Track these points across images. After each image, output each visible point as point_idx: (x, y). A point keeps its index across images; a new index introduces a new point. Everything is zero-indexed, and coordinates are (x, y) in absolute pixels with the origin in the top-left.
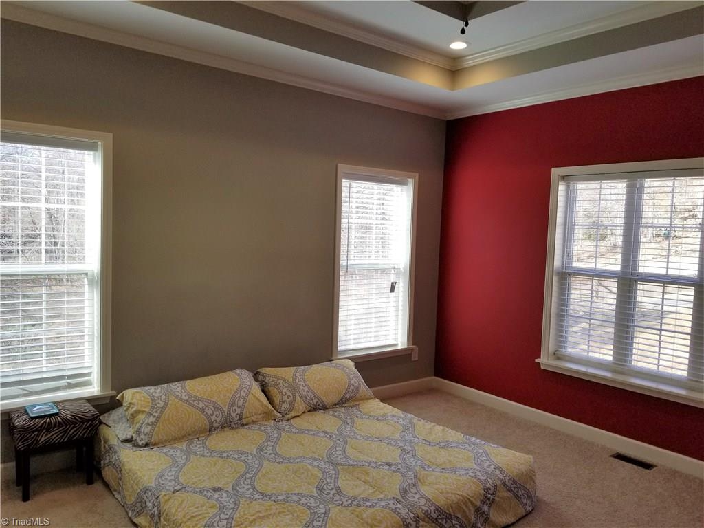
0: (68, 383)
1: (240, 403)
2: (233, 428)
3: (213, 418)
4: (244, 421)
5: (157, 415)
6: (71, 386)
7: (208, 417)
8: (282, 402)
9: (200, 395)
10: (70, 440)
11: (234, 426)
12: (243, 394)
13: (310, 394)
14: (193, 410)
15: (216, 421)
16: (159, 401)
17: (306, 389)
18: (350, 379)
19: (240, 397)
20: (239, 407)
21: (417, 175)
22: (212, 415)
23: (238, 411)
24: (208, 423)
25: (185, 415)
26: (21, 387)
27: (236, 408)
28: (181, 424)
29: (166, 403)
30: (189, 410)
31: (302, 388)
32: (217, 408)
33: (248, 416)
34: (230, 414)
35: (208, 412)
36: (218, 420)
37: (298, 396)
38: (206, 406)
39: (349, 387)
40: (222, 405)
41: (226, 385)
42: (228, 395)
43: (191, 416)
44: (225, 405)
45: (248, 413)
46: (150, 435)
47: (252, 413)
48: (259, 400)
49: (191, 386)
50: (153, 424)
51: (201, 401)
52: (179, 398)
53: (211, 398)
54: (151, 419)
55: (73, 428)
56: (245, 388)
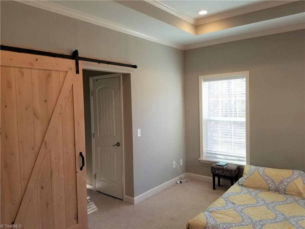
1: (285, 184)
2: (280, 193)
3: (270, 185)
4: (286, 193)
5: (248, 176)
6: (239, 160)
7: (268, 184)
9: (268, 174)
10: (224, 175)
11: (281, 193)
12: (289, 180)
14: (262, 179)
15: (271, 187)
16: (251, 172)
19: (286, 181)
20: (285, 185)
22: (270, 184)
23: (284, 187)
24: (267, 187)
25: (258, 180)
29: (253, 173)
30: (260, 178)
32: (273, 182)
34: (279, 186)
35: (268, 182)
36: (273, 187)
38: (268, 179)
40: (276, 182)
41: (282, 174)
42: (281, 178)
43: (260, 181)
44: (277, 182)
45: (289, 190)
46: (243, 182)
47: (291, 190)
48: (296, 186)
49: (268, 170)
50: (246, 179)
51: (267, 176)
52: (259, 173)
53: (272, 177)
54: (246, 177)
55: (225, 172)
56: (291, 178)
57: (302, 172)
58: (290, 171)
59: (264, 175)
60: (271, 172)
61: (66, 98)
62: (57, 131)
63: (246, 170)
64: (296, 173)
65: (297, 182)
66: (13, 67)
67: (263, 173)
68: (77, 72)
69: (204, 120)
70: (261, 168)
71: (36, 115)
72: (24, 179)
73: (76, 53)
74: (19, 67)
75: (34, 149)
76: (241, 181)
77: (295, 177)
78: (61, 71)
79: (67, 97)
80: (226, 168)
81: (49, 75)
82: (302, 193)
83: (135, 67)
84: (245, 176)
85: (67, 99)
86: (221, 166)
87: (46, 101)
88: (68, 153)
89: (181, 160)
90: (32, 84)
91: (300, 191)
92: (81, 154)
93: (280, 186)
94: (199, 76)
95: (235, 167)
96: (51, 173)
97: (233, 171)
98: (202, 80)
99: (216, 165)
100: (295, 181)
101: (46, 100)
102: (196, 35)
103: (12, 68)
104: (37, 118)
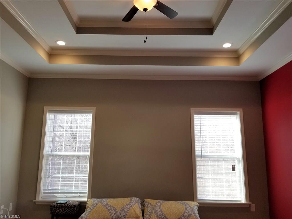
0: (79, 195)
3: (113, 215)
5: (92, 209)
6: (80, 197)
7: (111, 213)
8: (147, 214)
9: (111, 204)
10: (66, 213)
12: (128, 207)
13: (160, 213)
14: (105, 209)
15: (114, 216)
16: (95, 204)
17: (159, 210)
18: (186, 210)
19: (126, 208)
20: (125, 212)
21: (242, 110)
22: (113, 213)
23: (124, 214)
24: (110, 216)
25: (102, 211)
26: (65, 195)
27: (123, 212)
28: (99, 214)
29: (97, 205)
30: (104, 209)
31: (157, 209)
32: (115, 210)
33: (129, 217)
35: (111, 211)
36: (115, 216)
37: (154, 213)
38: (111, 209)
39: (184, 213)
41: (122, 202)
42: (122, 206)
43: (104, 212)
44: (119, 210)
45: (129, 216)
46: (87, 216)
47: (131, 216)
48: (135, 211)
49: (110, 200)
50: (89, 212)
51: (110, 206)
52: (102, 204)
53: (114, 206)
54: (90, 210)
55: (67, 209)
56: (131, 205)
57: (138, 199)
58: (129, 199)
59: (107, 205)
60: (113, 202)
63: (89, 204)
64: (133, 200)
65: (135, 208)
67: (106, 203)
69: (45, 155)
70: (103, 199)
76: (84, 216)
77: (133, 203)
80: (68, 204)
82: (140, 217)
84: (88, 210)
86: (63, 203)
89: (11, 205)
91: (138, 215)
93: (121, 214)
94: (45, 107)
95: (77, 203)
97: (75, 207)
98: (47, 111)
99: (57, 203)
100: (134, 207)
102: (49, 63)
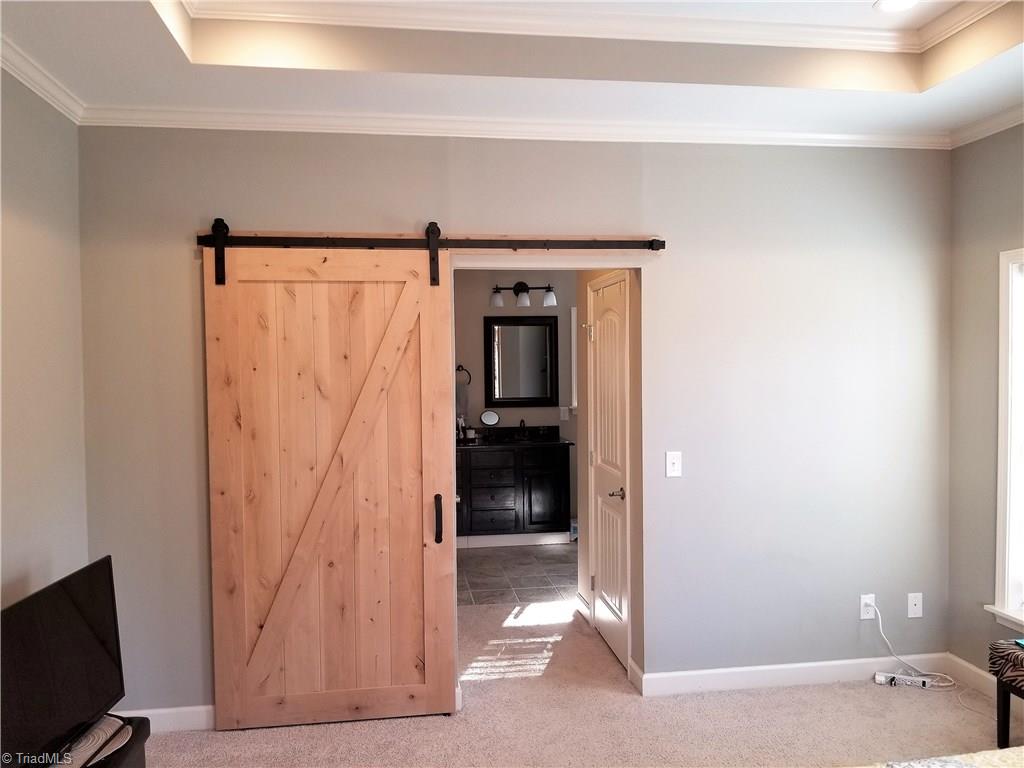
61: (398, 349)
62: (372, 432)
66: (270, 282)
68: (435, 280)
71: (322, 388)
72: (289, 535)
73: (432, 229)
74: (284, 282)
75: (315, 471)
78: (390, 282)
79: (403, 348)
81: (356, 295)
83: (655, 245)
85: (401, 352)
87: (346, 357)
88: (401, 490)
90: (314, 319)
92: (438, 498)
96: (356, 534)
101: (348, 354)
102: (921, 91)
103: (268, 285)
104: (324, 397)
